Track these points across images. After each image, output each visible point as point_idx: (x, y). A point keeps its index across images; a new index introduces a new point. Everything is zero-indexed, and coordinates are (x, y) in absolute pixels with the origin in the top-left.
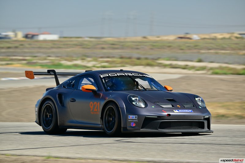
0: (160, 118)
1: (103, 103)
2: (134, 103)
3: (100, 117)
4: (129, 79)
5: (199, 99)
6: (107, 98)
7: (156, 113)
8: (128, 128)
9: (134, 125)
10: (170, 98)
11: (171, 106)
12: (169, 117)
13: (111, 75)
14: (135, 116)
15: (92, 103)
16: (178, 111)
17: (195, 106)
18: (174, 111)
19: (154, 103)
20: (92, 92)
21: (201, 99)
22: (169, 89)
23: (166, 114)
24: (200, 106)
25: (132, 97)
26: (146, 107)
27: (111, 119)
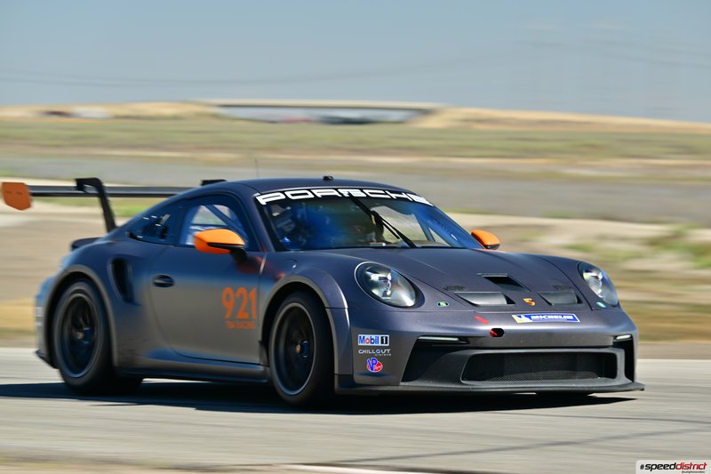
0: (468, 343)
1: (269, 291)
2: (375, 292)
3: (260, 338)
4: (354, 208)
5: (594, 274)
6: (283, 275)
8: (358, 378)
9: (377, 368)
10: (497, 272)
11: (502, 301)
12: (499, 341)
13: (293, 195)
14: (380, 336)
15: (228, 290)
16: (528, 320)
17: (584, 301)
18: (514, 316)
19: (446, 290)
20: (231, 253)
22: (488, 243)
23: (488, 328)
24: (601, 300)
25: (369, 271)
26: (420, 306)
27: (298, 348)
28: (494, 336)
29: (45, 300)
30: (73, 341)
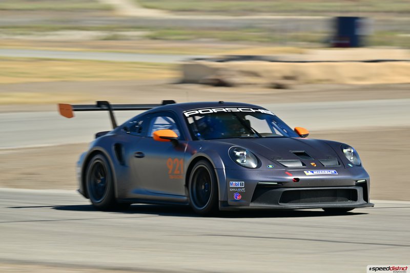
0: (283, 185)
1: (189, 160)
2: (238, 161)
3: (185, 184)
5: (349, 150)
7: (275, 177)
8: (230, 202)
9: (239, 198)
10: (300, 150)
11: (300, 165)
12: (297, 184)
13: (203, 112)
14: (240, 182)
15: (170, 160)
16: (312, 174)
17: (342, 164)
18: (305, 172)
19: (272, 160)
20: (170, 141)
21: (352, 151)
22: (302, 133)
23: (292, 178)
24: (351, 163)
25: (236, 150)
26: (259, 167)
27: (203, 187)
28: (295, 181)
29: (82, 164)
30: (96, 184)
